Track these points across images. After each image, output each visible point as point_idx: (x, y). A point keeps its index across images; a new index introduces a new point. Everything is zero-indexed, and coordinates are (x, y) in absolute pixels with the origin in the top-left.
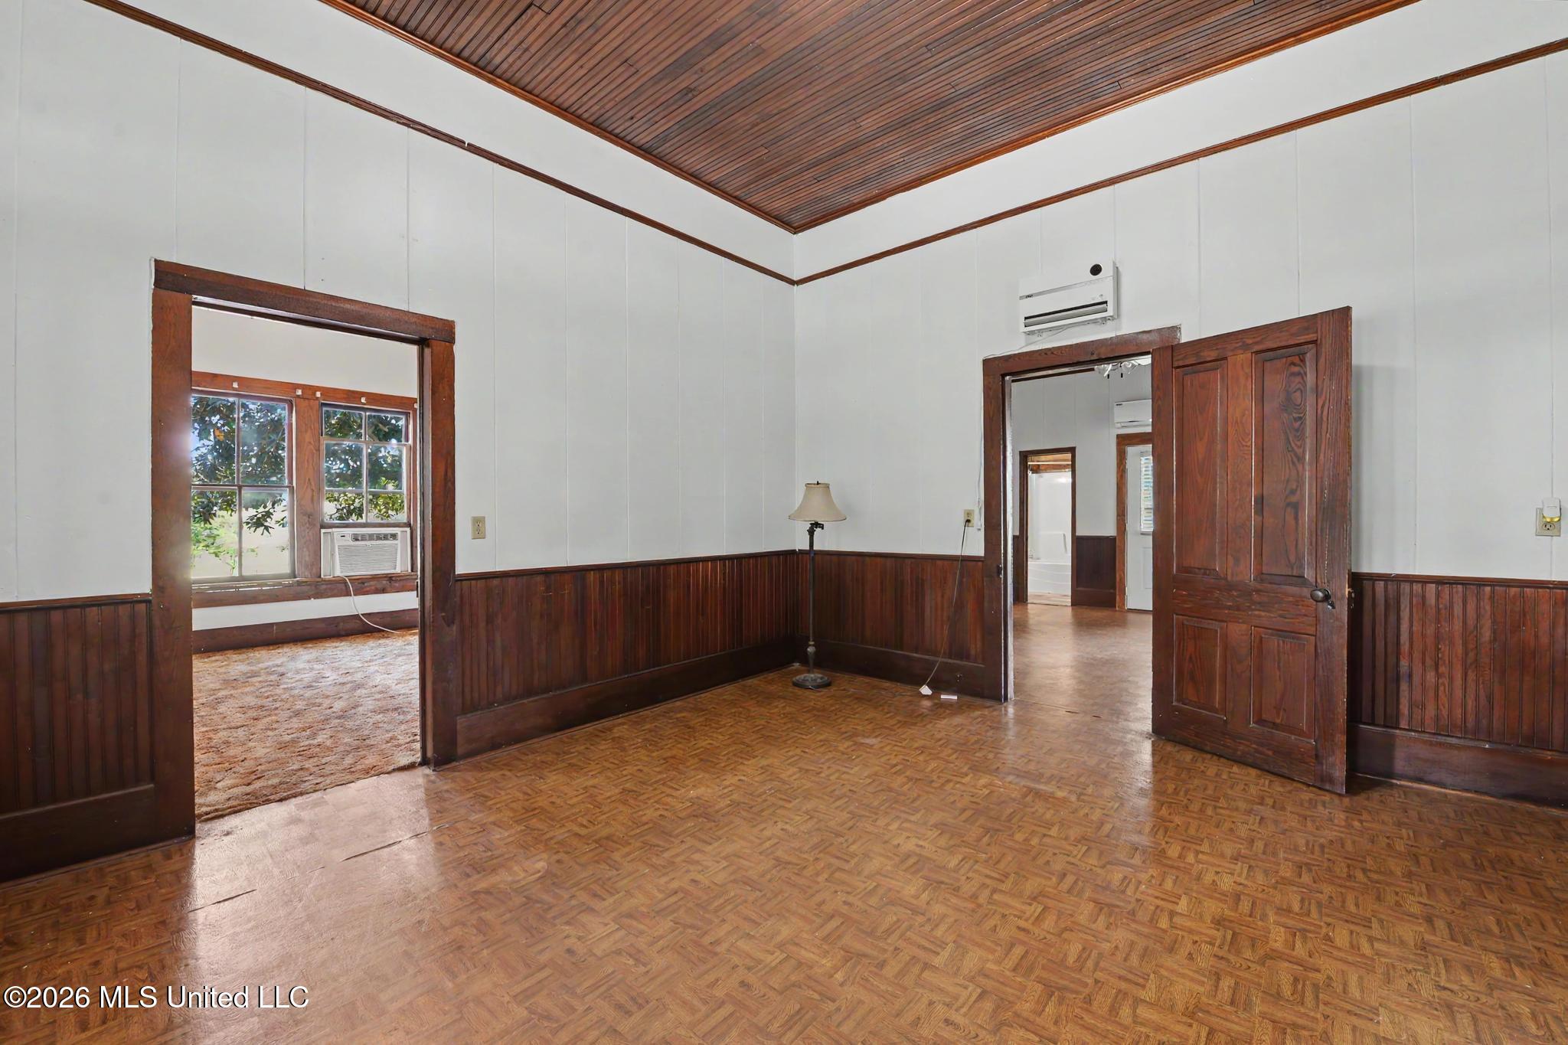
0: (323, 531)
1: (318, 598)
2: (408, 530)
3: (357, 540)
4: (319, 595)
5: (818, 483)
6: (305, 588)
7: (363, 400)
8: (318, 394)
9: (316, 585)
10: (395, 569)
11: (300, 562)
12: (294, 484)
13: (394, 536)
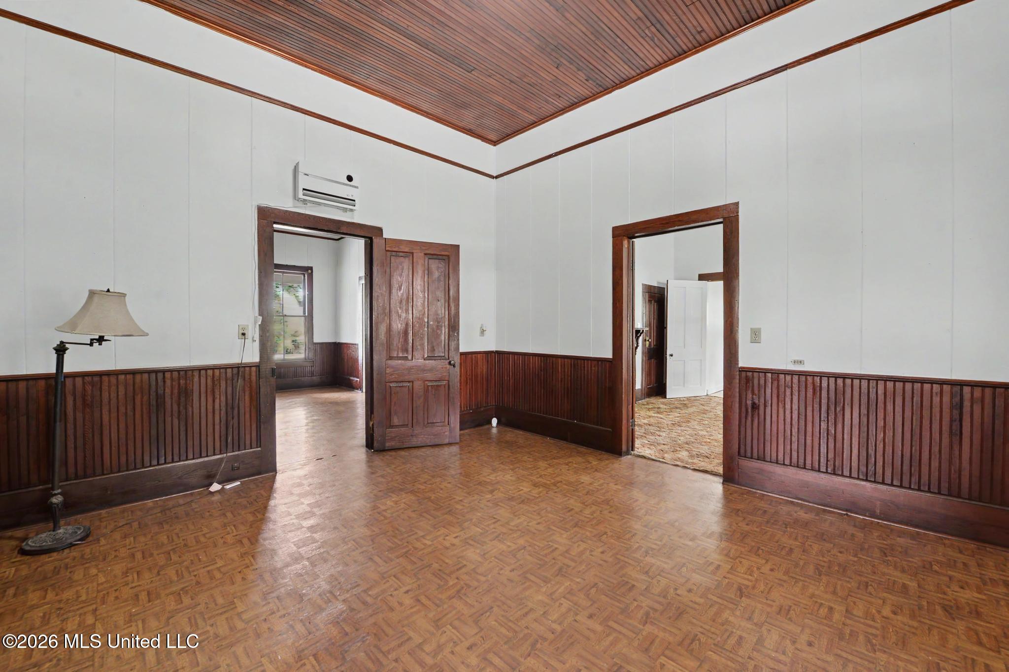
5: (108, 291)
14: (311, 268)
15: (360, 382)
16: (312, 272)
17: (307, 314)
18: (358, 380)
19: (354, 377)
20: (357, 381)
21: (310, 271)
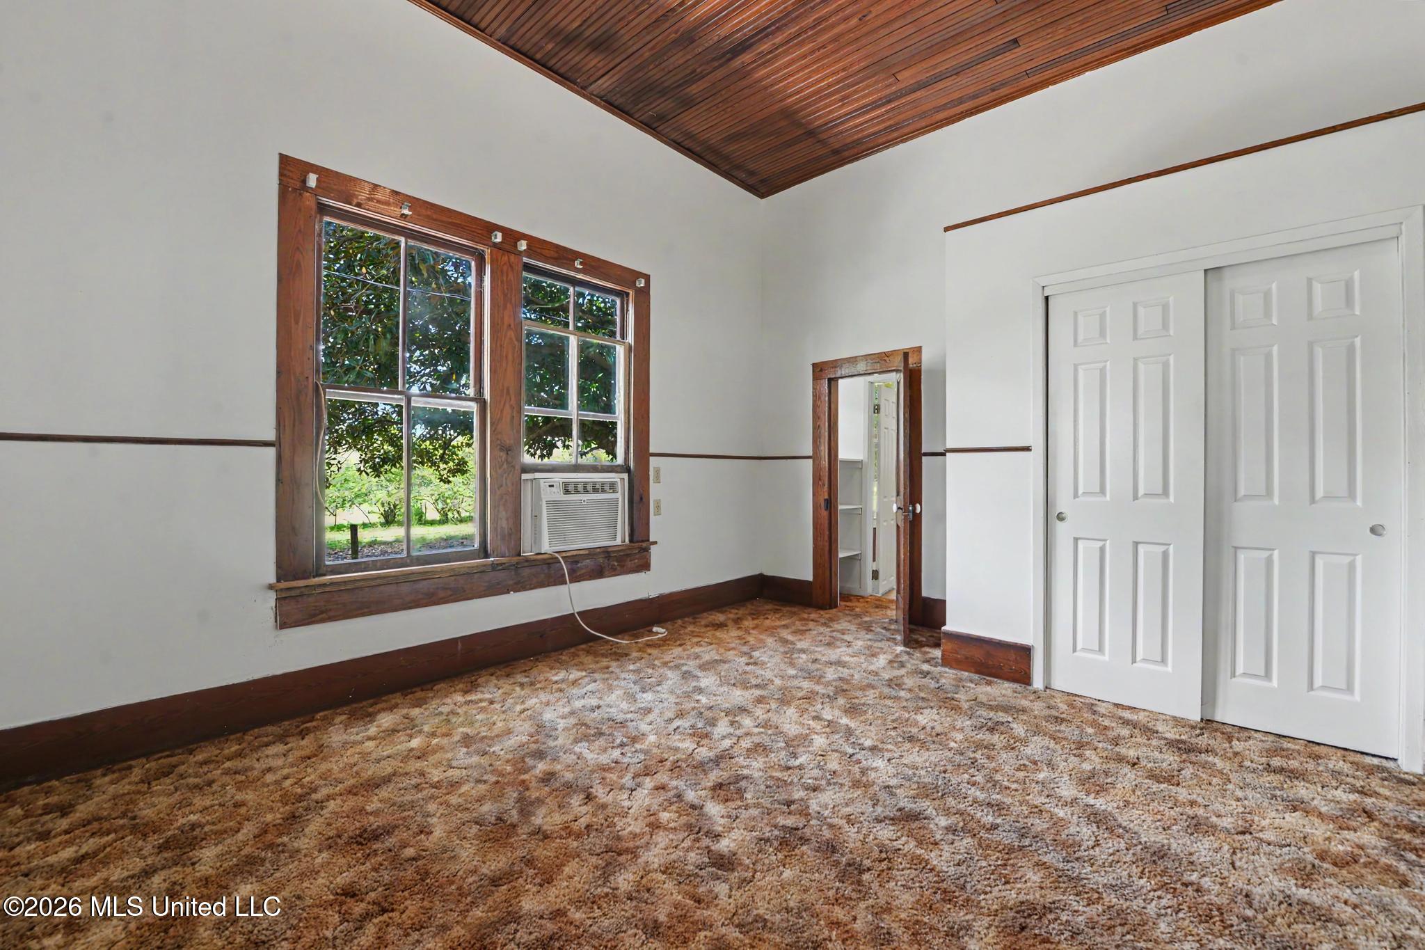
0: (524, 476)
1: (519, 591)
2: (626, 476)
3: (567, 492)
4: (521, 586)
6: (501, 575)
7: (578, 265)
8: (523, 246)
9: (516, 567)
10: (615, 539)
11: (494, 529)
12: (487, 395)
13: (613, 486)
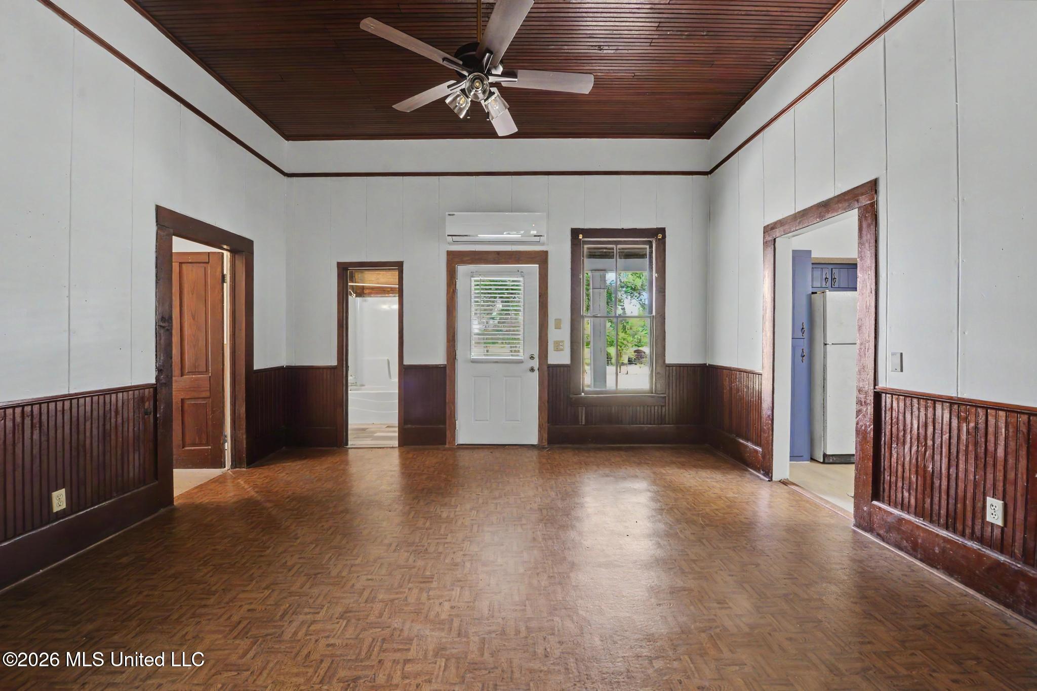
14: (662, 231)
15: (764, 456)
16: (664, 237)
17: (654, 313)
18: (759, 449)
19: (747, 440)
20: (756, 451)
21: (660, 236)
